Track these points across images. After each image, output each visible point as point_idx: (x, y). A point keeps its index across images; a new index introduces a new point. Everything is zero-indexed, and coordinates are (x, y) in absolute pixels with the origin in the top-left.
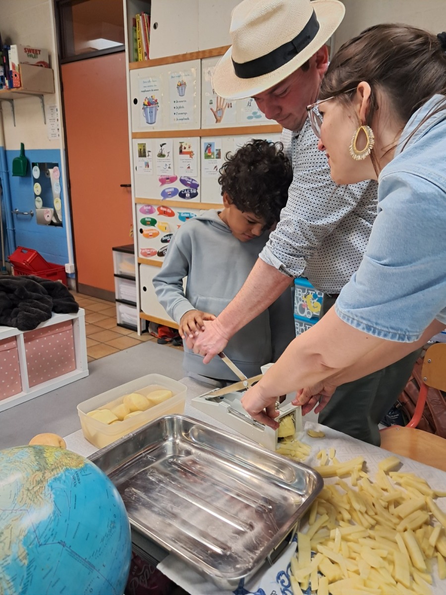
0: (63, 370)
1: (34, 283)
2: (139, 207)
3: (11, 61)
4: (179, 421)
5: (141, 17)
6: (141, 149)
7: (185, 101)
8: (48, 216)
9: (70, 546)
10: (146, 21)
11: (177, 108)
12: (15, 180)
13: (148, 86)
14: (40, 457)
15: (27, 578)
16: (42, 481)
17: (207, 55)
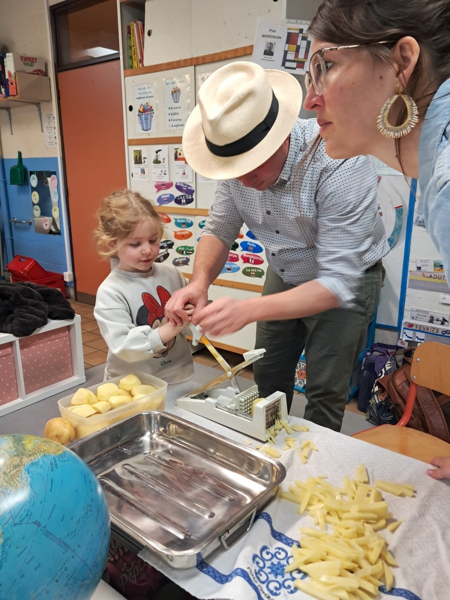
0: (60, 377)
1: (30, 290)
3: (7, 70)
4: (157, 417)
5: (135, 24)
6: (136, 156)
7: (180, 108)
8: (46, 225)
9: (45, 527)
10: (140, 28)
11: (172, 114)
12: (13, 189)
13: (143, 93)
14: (18, 444)
15: (2, 556)
16: (19, 466)
17: (201, 61)
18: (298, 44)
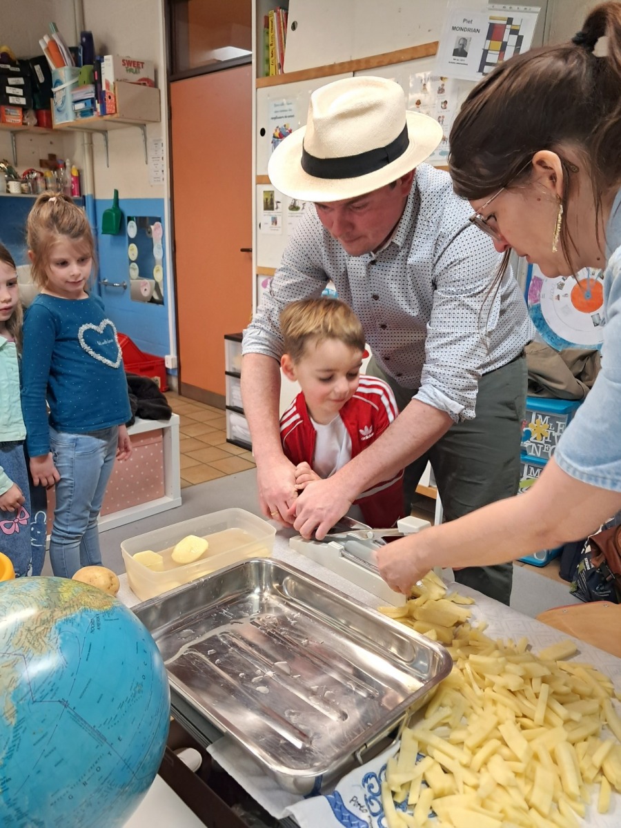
0: (148, 496)
2: (261, 279)
3: (104, 78)
4: (270, 568)
5: (275, 14)
6: (267, 199)
8: (145, 290)
9: (74, 708)
10: (281, 20)
12: (105, 240)
13: (282, 111)
14: (52, 591)
15: (13, 742)
16: (48, 621)
17: (363, 65)
18: (505, 40)
